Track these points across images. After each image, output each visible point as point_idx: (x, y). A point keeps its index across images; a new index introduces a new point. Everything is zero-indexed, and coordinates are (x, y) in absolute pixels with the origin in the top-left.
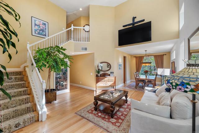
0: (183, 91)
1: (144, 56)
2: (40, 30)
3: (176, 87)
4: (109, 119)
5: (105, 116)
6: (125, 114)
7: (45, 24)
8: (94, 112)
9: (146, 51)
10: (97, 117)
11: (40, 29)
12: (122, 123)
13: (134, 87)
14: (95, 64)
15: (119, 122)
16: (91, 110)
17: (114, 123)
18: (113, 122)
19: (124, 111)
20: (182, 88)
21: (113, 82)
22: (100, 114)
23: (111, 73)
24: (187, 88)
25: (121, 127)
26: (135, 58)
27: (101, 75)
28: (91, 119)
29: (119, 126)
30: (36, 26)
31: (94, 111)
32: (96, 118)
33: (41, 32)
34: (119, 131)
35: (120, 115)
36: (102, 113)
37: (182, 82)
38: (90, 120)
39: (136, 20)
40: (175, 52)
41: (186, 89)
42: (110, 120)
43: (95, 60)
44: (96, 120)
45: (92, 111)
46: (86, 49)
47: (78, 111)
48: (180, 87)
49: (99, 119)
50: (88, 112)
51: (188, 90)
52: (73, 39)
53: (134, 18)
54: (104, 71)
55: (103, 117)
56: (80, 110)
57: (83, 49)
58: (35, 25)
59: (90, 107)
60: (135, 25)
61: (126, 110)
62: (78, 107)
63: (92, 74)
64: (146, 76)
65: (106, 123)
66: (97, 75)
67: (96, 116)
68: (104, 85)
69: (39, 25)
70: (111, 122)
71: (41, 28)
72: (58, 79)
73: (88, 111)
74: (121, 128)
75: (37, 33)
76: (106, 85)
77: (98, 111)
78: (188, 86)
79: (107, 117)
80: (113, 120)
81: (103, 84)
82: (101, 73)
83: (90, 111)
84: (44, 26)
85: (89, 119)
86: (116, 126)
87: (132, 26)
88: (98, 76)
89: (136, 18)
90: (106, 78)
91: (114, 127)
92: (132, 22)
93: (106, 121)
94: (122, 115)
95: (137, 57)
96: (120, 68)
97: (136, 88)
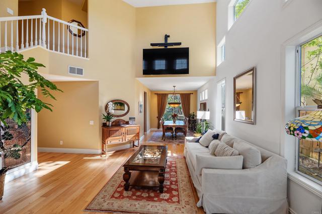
0: (301, 136)
1: (168, 94)
3: (293, 132)
4: (158, 196)
5: (149, 194)
6: (174, 181)
8: (125, 194)
9: (174, 87)
10: (136, 200)
12: (178, 195)
13: (160, 140)
14: (100, 104)
15: (174, 196)
16: (116, 191)
17: (168, 199)
18: (166, 198)
19: (170, 178)
20: (300, 133)
21: (133, 135)
22: (138, 194)
23: (130, 118)
24: (305, 133)
25: (181, 201)
26: (156, 95)
27: (112, 123)
28: (128, 207)
29: (179, 201)
31: (125, 192)
32: (136, 203)
34: (183, 208)
35: (169, 184)
36: (140, 191)
37: (301, 126)
38: (128, 210)
39: (170, 41)
40: (206, 91)
41: (304, 135)
42: (161, 197)
43: (100, 96)
44: (137, 206)
45: (121, 193)
46: (80, 72)
47: (91, 203)
48: (298, 132)
49: (142, 203)
50: (113, 199)
51: (305, 135)
52: (47, 44)
53: (167, 37)
54: (118, 116)
55: (147, 197)
56: (94, 199)
57: (72, 70)
59: (112, 186)
60: (168, 47)
61: (171, 174)
62: (82, 196)
63: (92, 123)
64: (174, 122)
65: (157, 204)
66: (104, 125)
67: (133, 199)
68: (121, 142)
70: (163, 200)
72: (3, 141)
73: (113, 196)
74: (183, 203)
76: (124, 142)
77: (131, 189)
78: (306, 131)
79: (152, 195)
80: (166, 196)
81: (117, 139)
82: (113, 119)
83: (117, 195)
85: (125, 208)
86: (174, 202)
87: (163, 47)
88: (108, 126)
89: (169, 36)
90: (124, 129)
91: (174, 206)
92: (163, 42)
93: (156, 201)
94: (171, 184)
95: (159, 94)
96: (140, 112)
97: (164, 141)
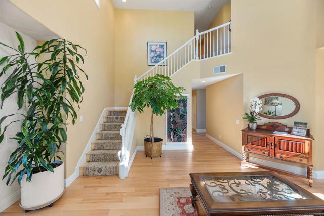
2: (157, 57)
7: (162, 46)
11: (156, 55)
30: (152, 53)
33: (158, 58)
52: (199, 56)
58: (152, 51)
69: (156, 50)
71: (158, 53)
75: (153, 61)
81: (259, 150)
84: (161, 49)
